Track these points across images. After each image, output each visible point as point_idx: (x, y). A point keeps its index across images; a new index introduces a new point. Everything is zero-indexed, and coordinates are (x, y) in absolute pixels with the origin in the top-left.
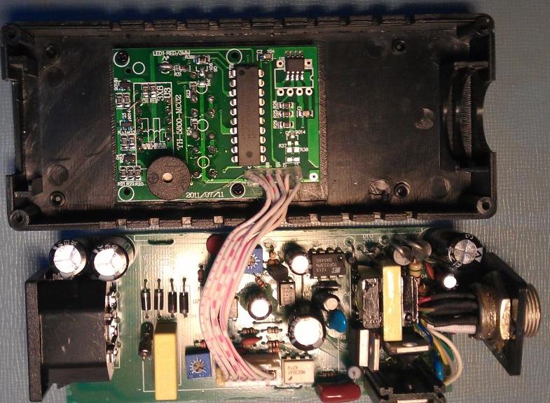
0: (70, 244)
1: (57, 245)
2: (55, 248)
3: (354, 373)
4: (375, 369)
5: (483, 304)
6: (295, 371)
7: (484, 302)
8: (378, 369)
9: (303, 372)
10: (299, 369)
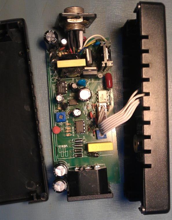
0: (54, 185)
1: (55, 190)
2: (56, 191)
3: (100, 76)
4: (96, 69)
5: (71, 29)
6: (102, 98)
7: (70, 28)
8: (96, 67)
9: (102, 95)
10: (101, 96)
